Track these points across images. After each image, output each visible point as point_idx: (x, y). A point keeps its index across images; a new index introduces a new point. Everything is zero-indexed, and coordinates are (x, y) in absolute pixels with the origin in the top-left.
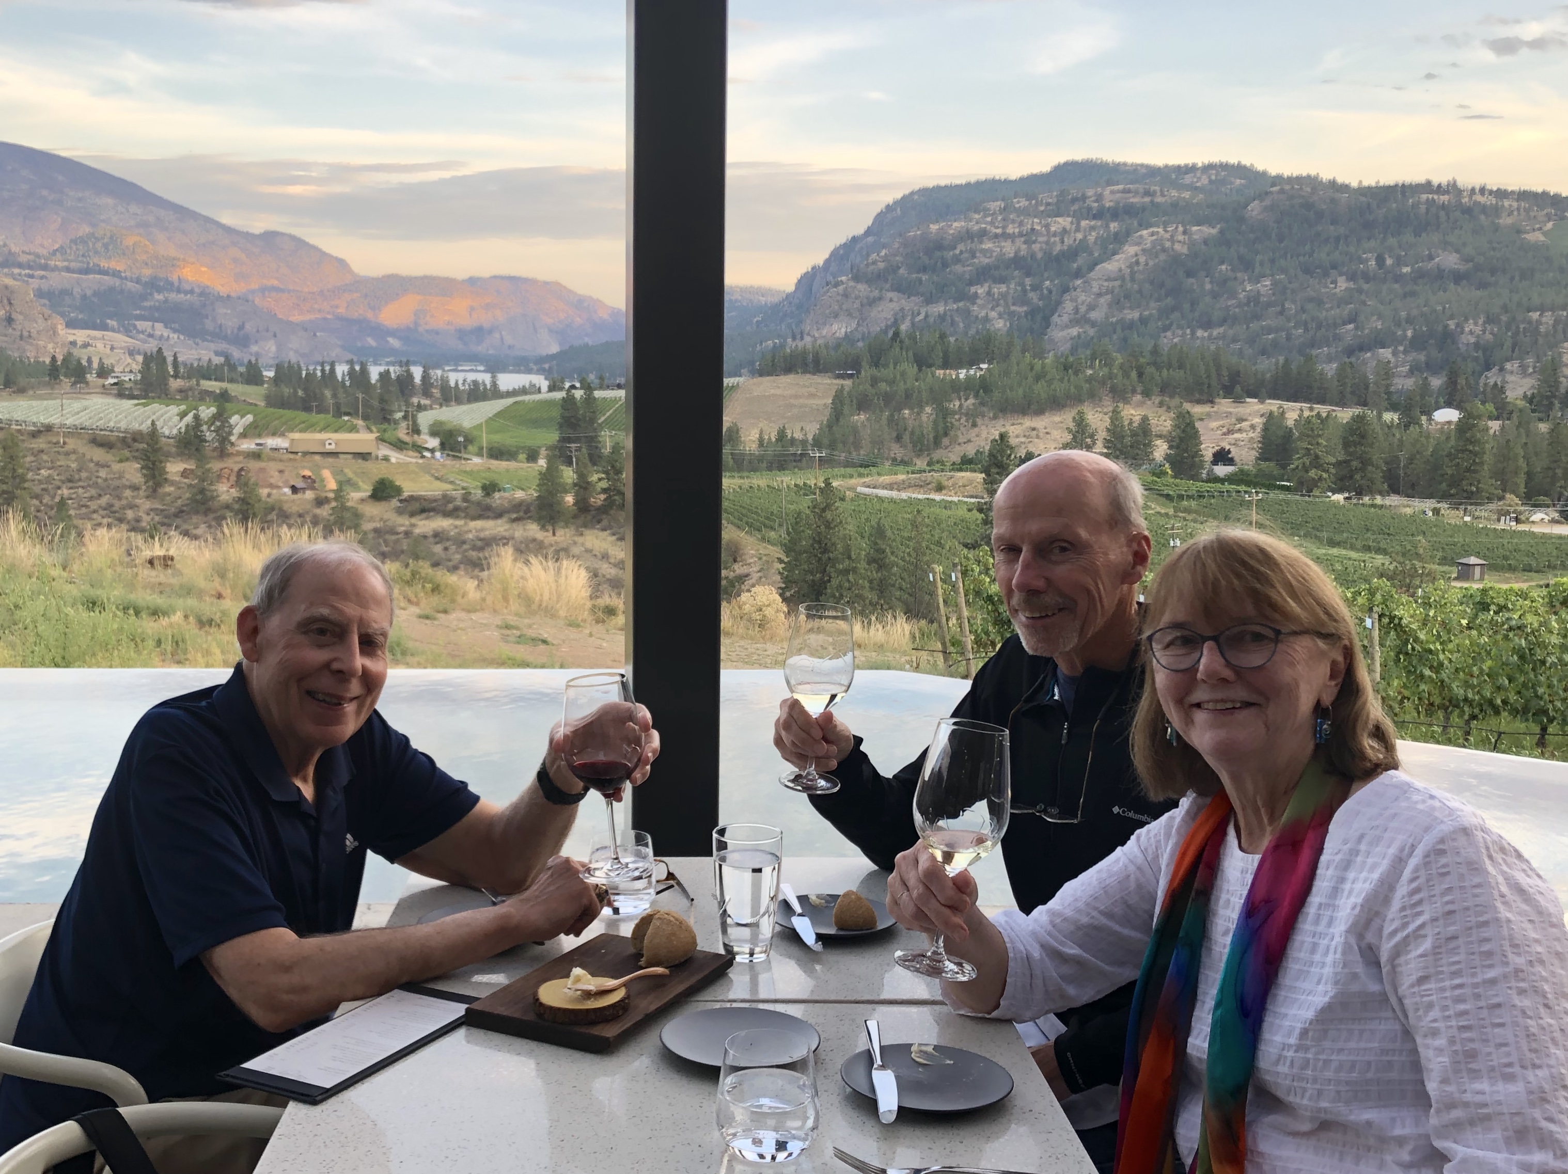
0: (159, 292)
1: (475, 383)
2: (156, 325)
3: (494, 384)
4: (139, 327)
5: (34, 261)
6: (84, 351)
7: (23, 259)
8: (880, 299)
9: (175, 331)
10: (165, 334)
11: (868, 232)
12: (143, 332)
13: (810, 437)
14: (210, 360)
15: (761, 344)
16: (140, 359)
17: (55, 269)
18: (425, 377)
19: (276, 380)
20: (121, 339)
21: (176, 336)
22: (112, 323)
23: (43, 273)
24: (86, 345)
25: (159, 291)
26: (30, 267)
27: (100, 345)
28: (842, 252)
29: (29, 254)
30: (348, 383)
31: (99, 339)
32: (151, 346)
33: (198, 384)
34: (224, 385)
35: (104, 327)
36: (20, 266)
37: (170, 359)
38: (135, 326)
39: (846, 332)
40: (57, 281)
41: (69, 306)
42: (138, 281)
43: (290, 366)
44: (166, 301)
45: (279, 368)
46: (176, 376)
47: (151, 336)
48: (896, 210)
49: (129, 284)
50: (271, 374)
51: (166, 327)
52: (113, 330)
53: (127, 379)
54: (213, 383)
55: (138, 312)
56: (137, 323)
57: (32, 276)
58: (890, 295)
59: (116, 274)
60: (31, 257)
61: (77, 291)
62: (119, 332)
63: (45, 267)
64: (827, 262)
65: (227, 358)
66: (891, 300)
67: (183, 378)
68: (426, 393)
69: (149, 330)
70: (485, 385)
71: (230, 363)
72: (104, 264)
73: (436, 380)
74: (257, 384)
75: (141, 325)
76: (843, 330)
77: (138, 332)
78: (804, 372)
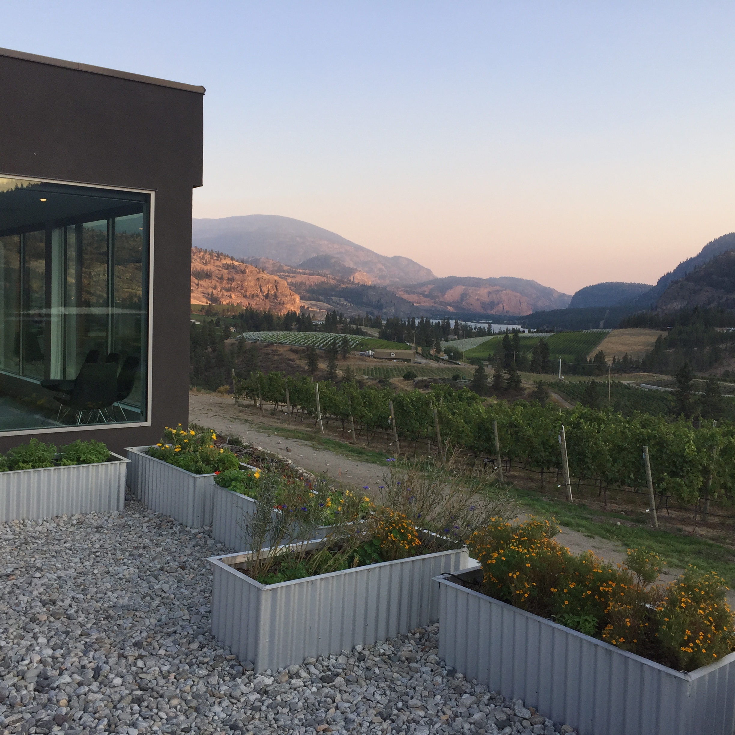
0: (343, 284)
1: (480, 328)
2: (341, 299)
3: (489, 329)
4: (334, 300)
5: (290, 269)
6: (308, 310)
7: (286, 268)
8: (701, 290)
9: (349, 302)
10: (345, 303)
12: (335, 302)
13: (641, 360)
14: (360, 315)
15: (635, 312)
17: (300, 273)
19: (386, 325)
20: (325, 305)
21: (349, 304)
22: (321, 298)
23: (293, 275)
24: (309, 308)
26: (288, 272)
27: (315, 308)
29: (288, 266)
31: (315, 305)
32: (338, 309)
35: (318, 300)
36: (284, 271)
38: (332, 300)
39: (681, 308)
40: (299, 279)
41: (304, 290)
42: (335, 279)
44: (346, 288)
45: (390, 320)
47: (338, 304)
49: (331, 280)
50: (385, 323)
51: (345, 300)
52: (322, 301)
55: (334, 293)
56: (333, 298)
57: (289, 276)
59: (325, 276)
60: (289, 268)
61: (308, 282)
62: (324, 302)
63: (295, 272)
66: (707, 291)
69: (338, 301)
70: (484, 329)
72: (320, 271)
76: (679, 306)
77: (333, 302)
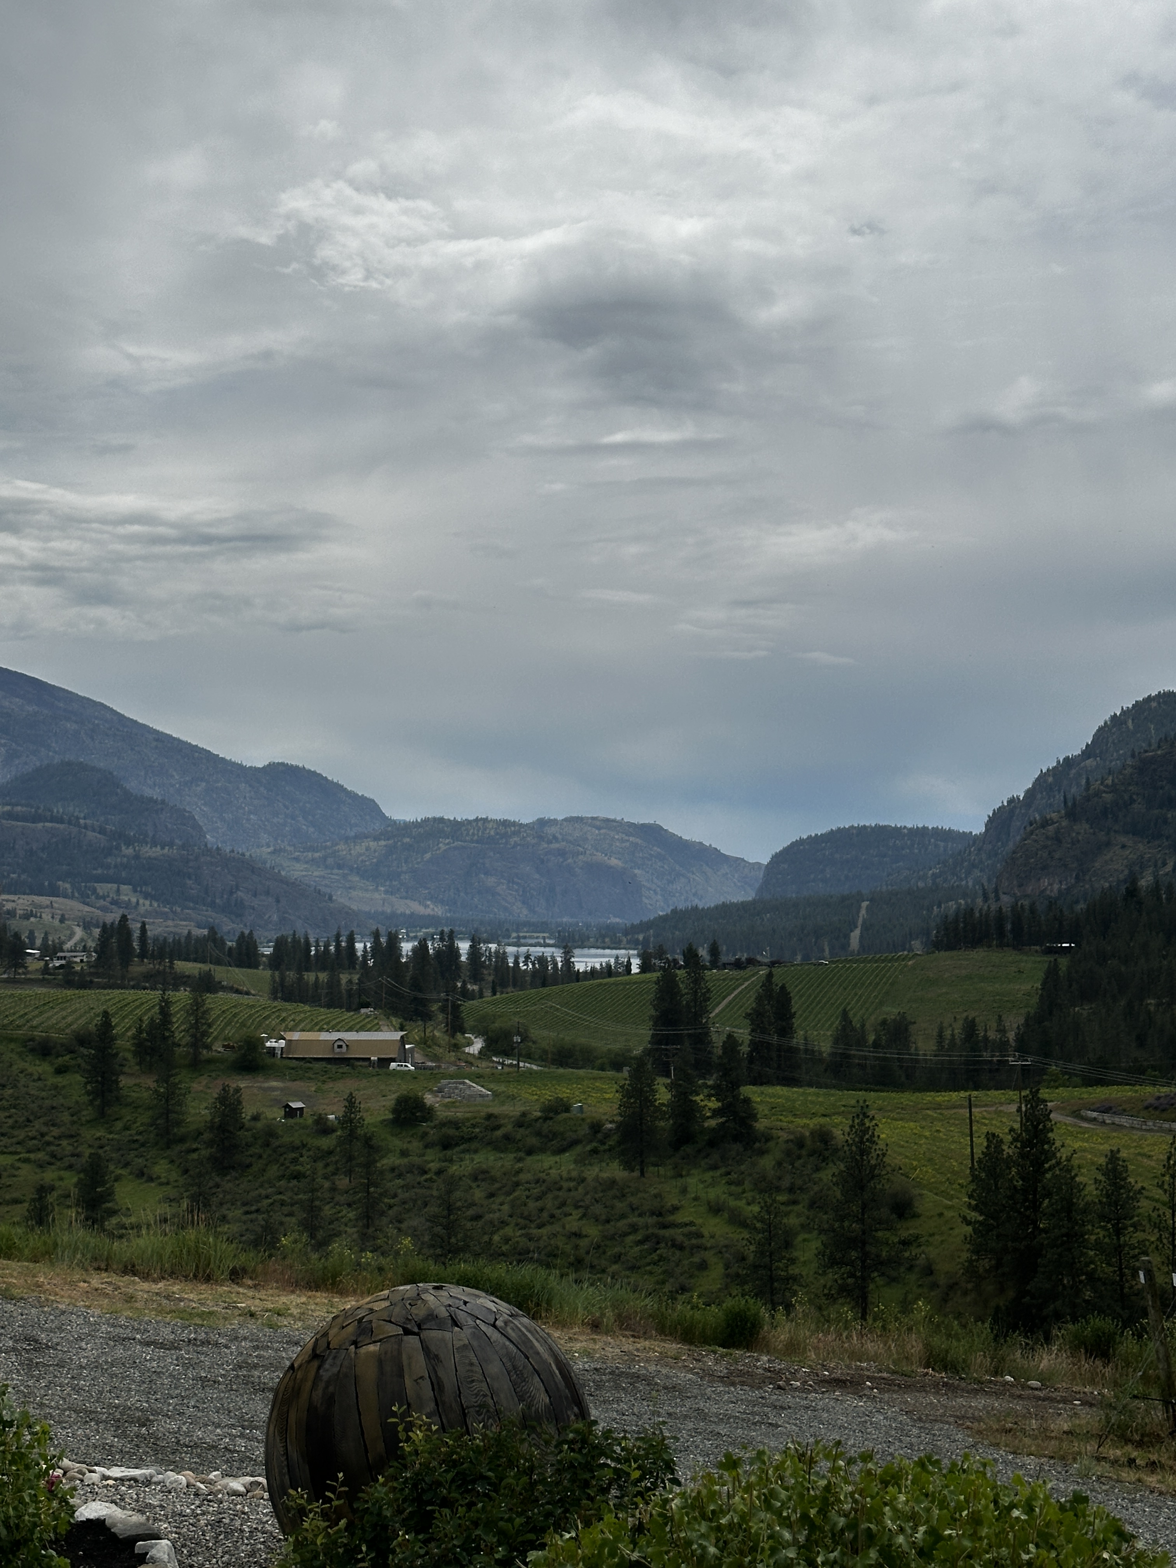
0: (128, 845)
1: (542, 960)
2: (123, 887)
3: (568, 963)
4: (99, 891)
6: (25, 923)
8: (1108, 844)
9: (146, 896)
10: (134, 900)
11: (1088, 753)
12: (104, 898)
13: (1011, 1036)
14: (189, 933)
15: (939, 906)
16: (97, 932)
18: (474, 952)
19: (275, 962)
20: (74, 907)
21: (147, 903)
22: (64, 887)
24: (27, 916)
25: (129, 843)
27: (46, 917)
28: (1050, 779)
30: (370, 963)
31: (47, 907)
32: (112, 917)
33: (171, 967)
34: (205, 967)
35: (54, 892)
37: (136, 934)
38: (94, 891)
39: (1060, 890)
42: (102, 831)
43: (296, 941)
44: (137, 857)
45: (280, 944)
46: (143, 955)
47: (114, 902)
48: (1125, 723)
49: (90, 834)
50: (268, 951)
51: (135, 891)
52: (65, 896)
53: (78, 960)
54: (190, 965)
55: (99, 871)
56: (98, 886)
58: (1122, 839)
59: (73, 821)
61: (21, 844)
62: (72, 897)
64: (1030, 793)
65: (212, 930)
66: (1124, 847)
67: (153, 957)
68: (476, 977)
69: (113, 895)
70: (555, 964)
71: (214, 937)
72: (58, 809)
73: (490, 958)
74: (250, 966)
75: (103, 888)
76: (1056, 887)
77: (98, 897)
78: (1001, 946)
